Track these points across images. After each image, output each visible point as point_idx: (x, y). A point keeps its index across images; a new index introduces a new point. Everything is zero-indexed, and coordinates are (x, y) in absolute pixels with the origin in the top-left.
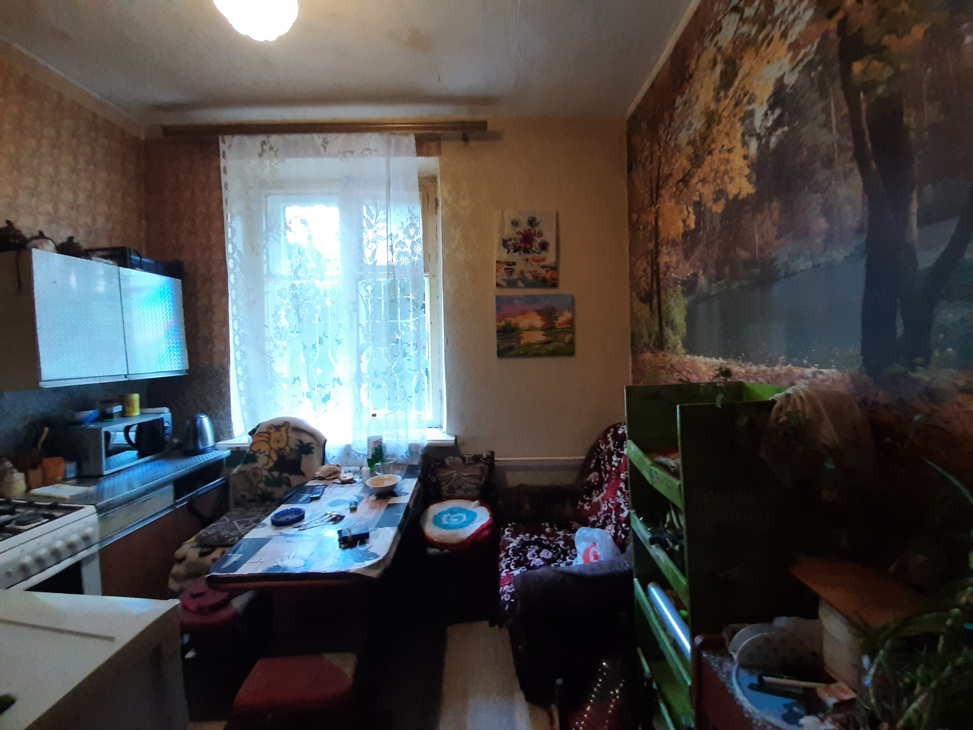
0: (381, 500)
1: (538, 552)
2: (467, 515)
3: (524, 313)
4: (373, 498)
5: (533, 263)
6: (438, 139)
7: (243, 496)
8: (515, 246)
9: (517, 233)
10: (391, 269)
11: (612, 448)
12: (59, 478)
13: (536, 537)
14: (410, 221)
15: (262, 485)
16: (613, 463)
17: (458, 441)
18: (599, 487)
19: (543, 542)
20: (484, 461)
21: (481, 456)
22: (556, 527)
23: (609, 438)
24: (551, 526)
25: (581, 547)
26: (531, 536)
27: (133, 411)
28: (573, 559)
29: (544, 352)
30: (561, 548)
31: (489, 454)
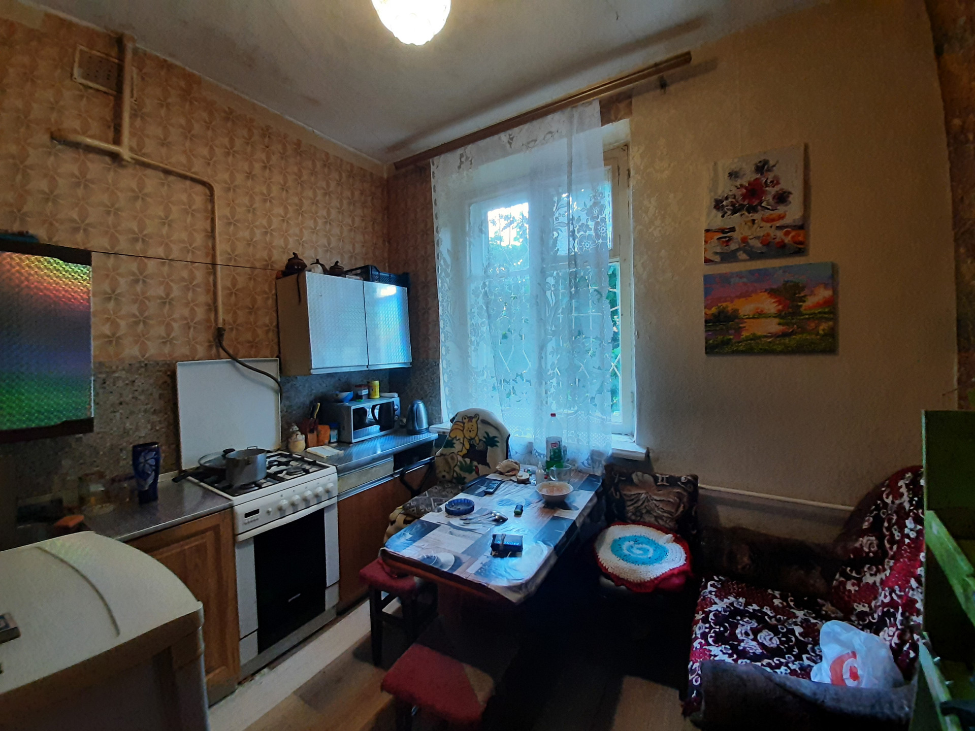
0: (547, 510)
1: (756, 632)
2: (654, 550)
3: (745, 295)
4: (541, 505)
5: (763, 224)
6: (627, 97)
7: (444, 477)
8: (733, 205)
9: (736, 187)
10: (573, 259)
11: (907, 506)
12: (327, 441)
13: (755, 607)
14: (593, 200)
15: (457, 469)
16: (906, 531)
17: (651, 455)
18: (878, 561)
19: (766, 617)
20: (683, 486)
21: (679, 479)
22: (792, 601)
23: (901, 487)
24: (783, 598)
25: (829, 650)
26: (747, 604)
27: (375, 395)
28: (816, 663)
29: (780, 348)
30: (796, 637)
31: (690, 478)
